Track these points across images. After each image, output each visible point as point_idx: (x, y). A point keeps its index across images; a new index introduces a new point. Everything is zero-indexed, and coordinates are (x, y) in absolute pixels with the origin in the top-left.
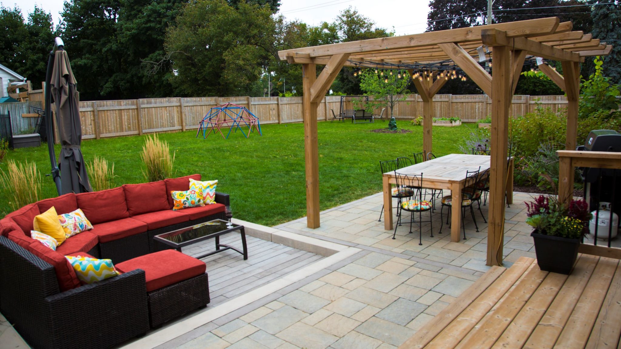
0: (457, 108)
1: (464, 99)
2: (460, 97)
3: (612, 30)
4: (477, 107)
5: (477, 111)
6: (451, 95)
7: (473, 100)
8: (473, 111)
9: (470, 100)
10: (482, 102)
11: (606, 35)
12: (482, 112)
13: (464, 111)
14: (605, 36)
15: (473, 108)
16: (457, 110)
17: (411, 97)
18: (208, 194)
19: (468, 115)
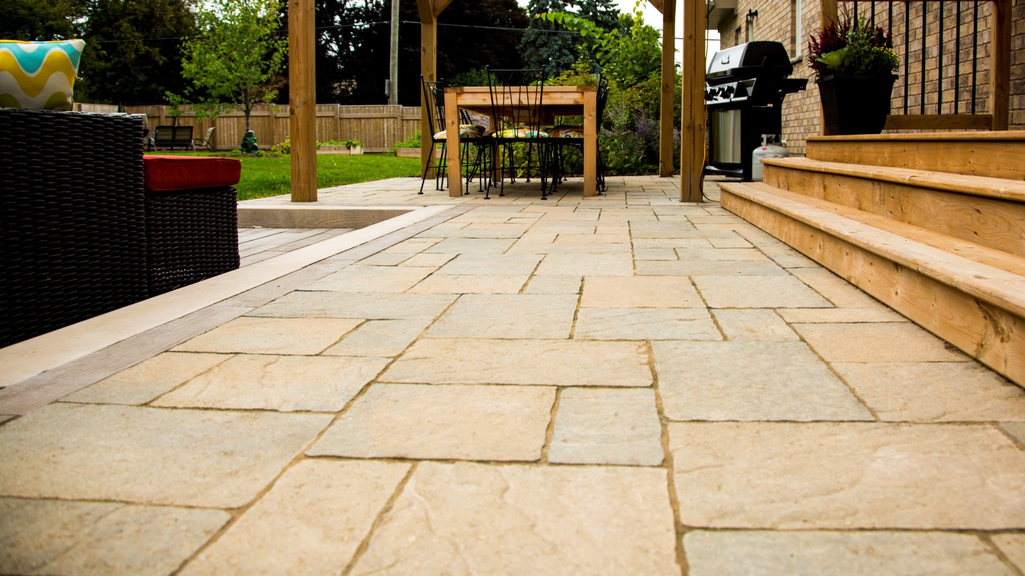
0: (350, 128)
1: (362, 112)
2: (355, 109)
3: (555, 34)
4: (385, 126)
5: (386, 134)
6: (339, 105)
7: (378, 115)
8: (378, 133)
9: (373, 115)
10: (394, 118)
11: (548, 39)
12: (394, 135)
13: (363, 133)
14: (546, 40)
15: (378, 128)
16: (350, 132)
17: (263, 109)
19: (370, 141)
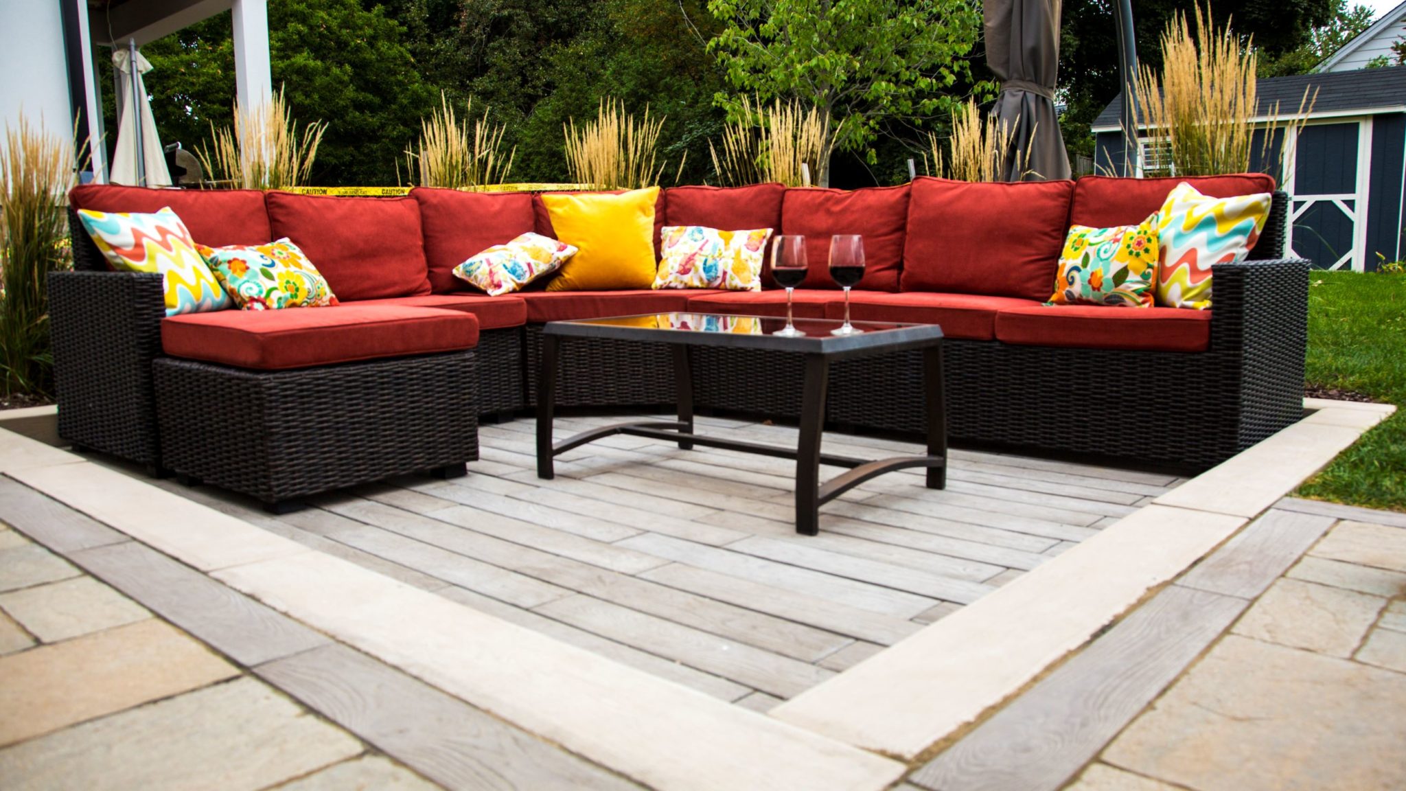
18: (1190, 256)
